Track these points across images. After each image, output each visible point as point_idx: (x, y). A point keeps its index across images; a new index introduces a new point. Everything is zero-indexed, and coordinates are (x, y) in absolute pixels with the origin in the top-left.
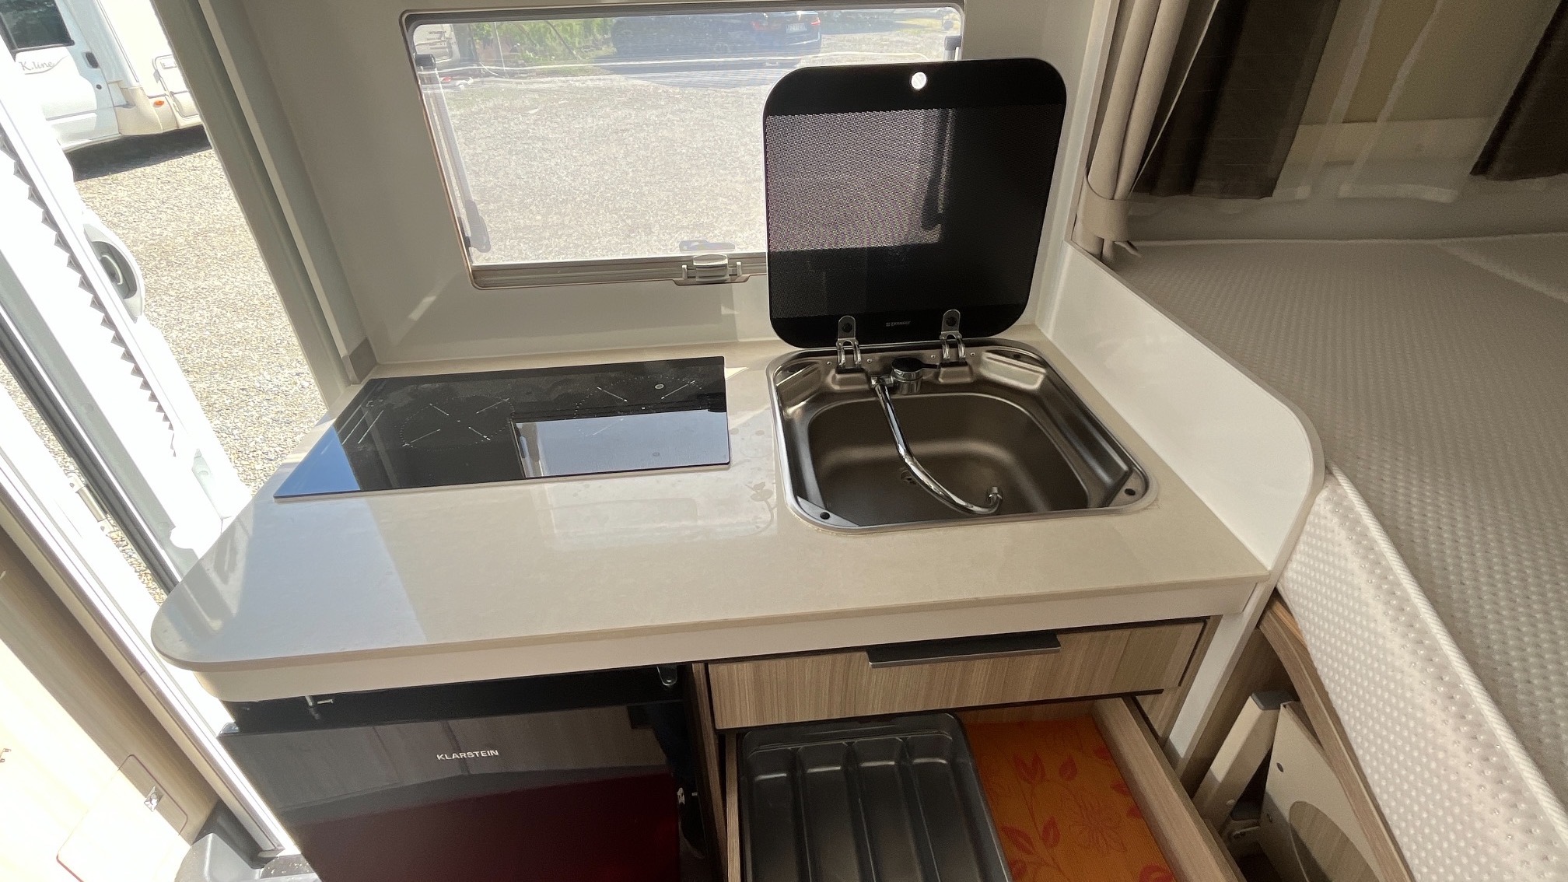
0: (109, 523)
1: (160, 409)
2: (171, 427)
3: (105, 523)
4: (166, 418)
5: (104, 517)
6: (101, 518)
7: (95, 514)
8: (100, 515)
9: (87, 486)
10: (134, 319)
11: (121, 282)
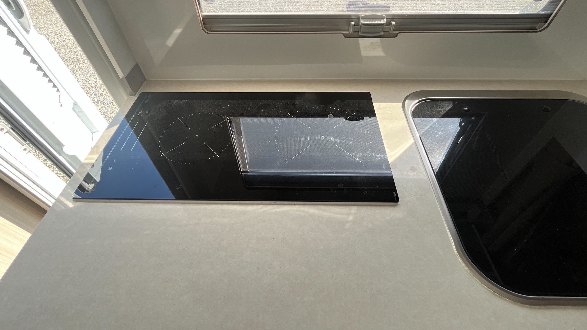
0: (28, 146)
1: (50, 81)
2: (58, 90)
3: (26, 146)
4: (54, 86)
5: (25, 144)
6: (24, 144)
7: (20, 142)
8: (23, 143)
9: (12, 129)
10: (27, 31)
11: (14, 9)
